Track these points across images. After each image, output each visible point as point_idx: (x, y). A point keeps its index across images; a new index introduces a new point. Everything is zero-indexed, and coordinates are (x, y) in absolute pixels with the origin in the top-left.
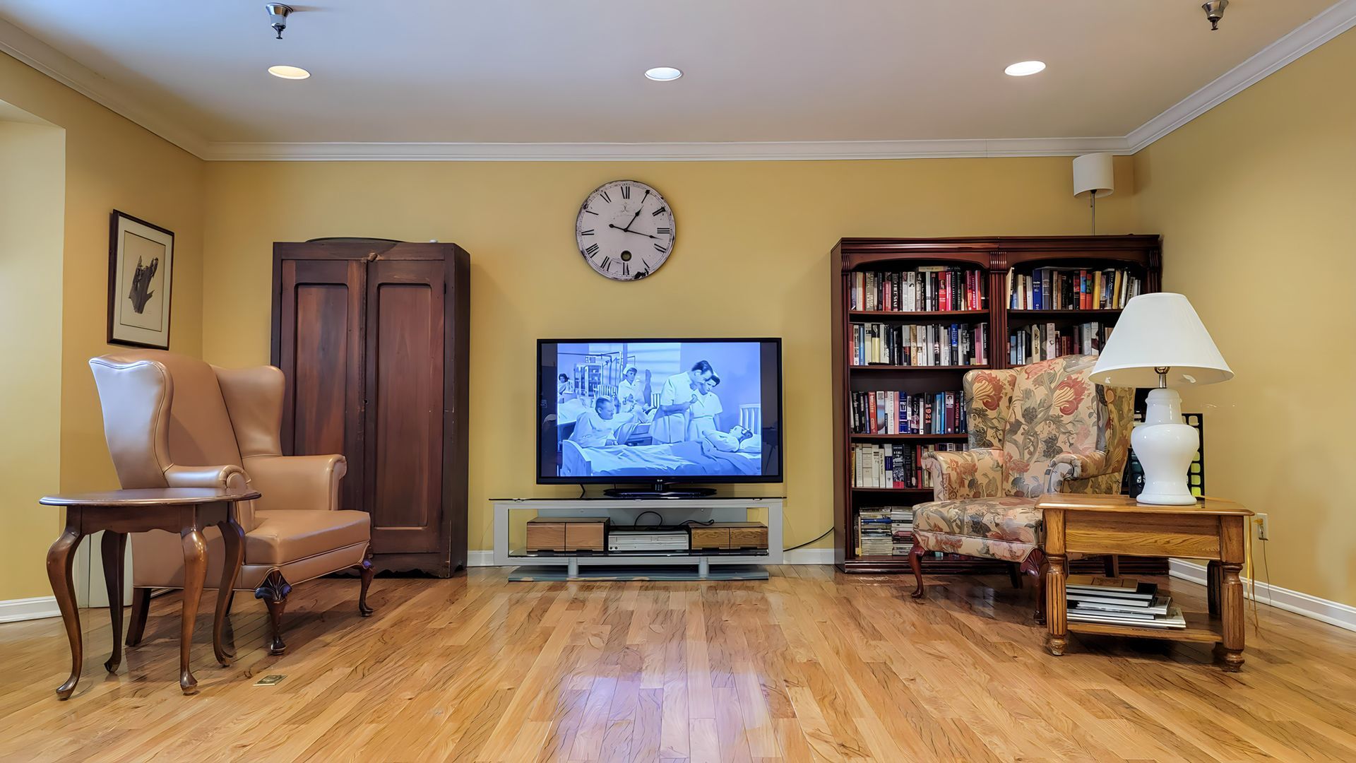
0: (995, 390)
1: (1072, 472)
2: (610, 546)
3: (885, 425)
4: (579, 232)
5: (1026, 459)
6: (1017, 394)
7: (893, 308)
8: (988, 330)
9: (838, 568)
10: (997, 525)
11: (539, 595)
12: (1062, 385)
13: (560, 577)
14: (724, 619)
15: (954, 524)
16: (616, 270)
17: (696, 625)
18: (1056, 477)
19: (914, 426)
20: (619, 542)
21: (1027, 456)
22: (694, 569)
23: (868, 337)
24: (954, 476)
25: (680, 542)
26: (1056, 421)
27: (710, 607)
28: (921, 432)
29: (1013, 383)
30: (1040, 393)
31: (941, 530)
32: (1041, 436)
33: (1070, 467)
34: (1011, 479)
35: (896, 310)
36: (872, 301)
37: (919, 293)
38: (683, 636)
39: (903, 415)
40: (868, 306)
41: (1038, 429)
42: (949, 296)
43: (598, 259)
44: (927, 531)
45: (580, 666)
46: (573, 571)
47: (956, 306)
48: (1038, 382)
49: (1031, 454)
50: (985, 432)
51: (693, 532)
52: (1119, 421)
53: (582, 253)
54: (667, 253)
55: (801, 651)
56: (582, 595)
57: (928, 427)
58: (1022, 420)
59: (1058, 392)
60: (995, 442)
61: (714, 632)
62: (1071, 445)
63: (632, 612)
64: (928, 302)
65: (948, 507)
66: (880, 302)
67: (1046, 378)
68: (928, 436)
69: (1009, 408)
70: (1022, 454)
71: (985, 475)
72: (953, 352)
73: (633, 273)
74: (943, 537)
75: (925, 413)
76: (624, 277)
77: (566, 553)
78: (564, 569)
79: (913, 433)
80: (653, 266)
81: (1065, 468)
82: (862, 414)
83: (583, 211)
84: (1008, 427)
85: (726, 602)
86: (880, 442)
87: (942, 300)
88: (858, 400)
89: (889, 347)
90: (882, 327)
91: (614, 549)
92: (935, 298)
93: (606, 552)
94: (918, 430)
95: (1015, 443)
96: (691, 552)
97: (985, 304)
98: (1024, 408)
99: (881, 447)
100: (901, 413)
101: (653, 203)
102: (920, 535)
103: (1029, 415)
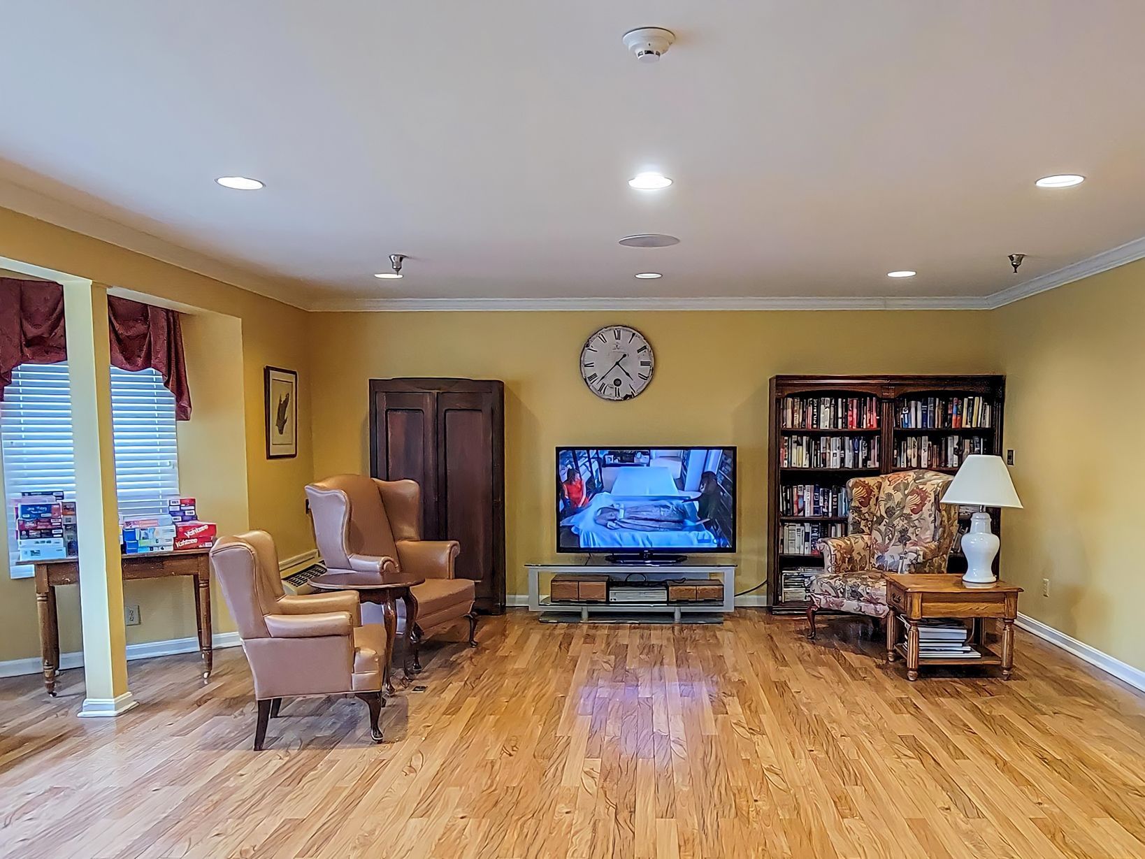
0: (867, 492)
1: (916, 559)
2: (610, 598)
3: (803, 509)
4: (582, 365)
5: (886, 543)
6: (882, 495)
7: (813, 424)
8: (879, 442)
9: (769, 610)
10: (868, 593)
11: (562, 631)
12: (912, 493)
13: (575, 619)
14: (688, 651)
15: (839, 591)
16: (609, 392)
17: (670, 656)
18: (907, 562)
19: (825, 510)
20: (617, 595)
21: (887, 541)
22: (671, 615)
23: (795, 445)
24: (839, 555)
25: (661, 595)
26: (908, 517)
27: (679, 643)
28: (830, 515)
29: (879, 488)
30: (898, 496)
31: (830, 595)
32: (897, 528)
33: (916, 555)
34: (876, 556)
35: (815, 426)
36: (798, 418)
37: (832, 413)
38: (662, 663)
39: (816, 502)
40: (796, 422)
41: (895, 523)
42: (855, 416)
43: (596, 385)
44: (820, 594)
45: (601, 682)
46: (585, 615)
47: (860, 424)
48: (896, 489)
49: (890, 540)
50: (860, 523)
51: (670, 588)
52: (948, 522)
53: (585, 380)
54: (649, 380)
55: (735, 674)
56: (592, 632)
57: (835, 511)
58: (885, 516)
59: (910, 497)
60: (866, 530)
61: (681, 661)
62: (917, 535)
63: (627, 645)
64: (840, 421)
65: (835, 579)
66: (804, 420)
67: (902, 486)
68: (835, 518)
69: (876, 505)
70: (884, 540)
71: (859, 554)
72: (856, 457)
73: (622, 395)
74: (832, 599)
75: (832, 501)
76: (616, 398)
77: (579, 602)
78: (579, 615)
79: (824, 515)
80: (637, 389)
81: (913, 556)
82: (788, 502)
83: (586, 348)
84: (875, 519)
85: (689, 638)
86: (802, 522)
87: (850, 419)
88: (786, 492)
89: (809, 453)
90: (804, 438)
91: (613, 601)
92: (845, 418)
93: (608, 602)
94: (828, 513)
95: (879, 531)
96: (668, 602)
97: (879, 422)
98: (887, 506)
99: (803, 525)
100: (814, 501)
101: (639, 342)
102: (815, 597)
103: (890, 512)
